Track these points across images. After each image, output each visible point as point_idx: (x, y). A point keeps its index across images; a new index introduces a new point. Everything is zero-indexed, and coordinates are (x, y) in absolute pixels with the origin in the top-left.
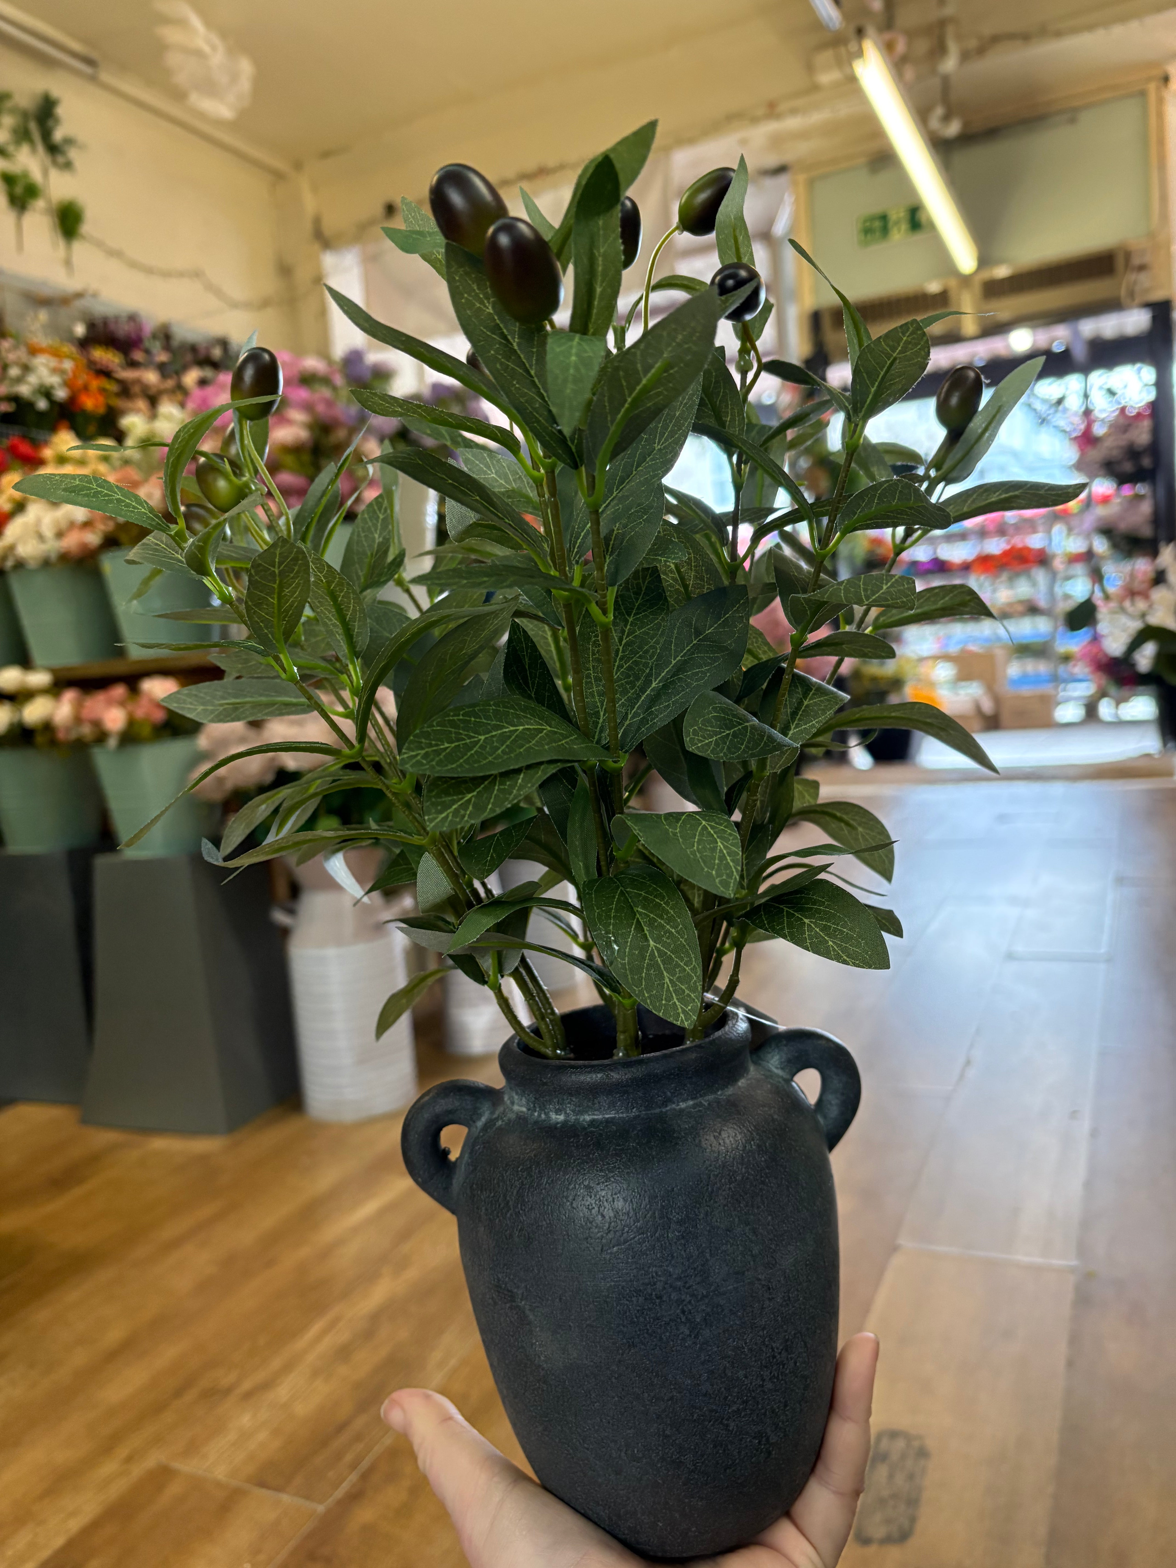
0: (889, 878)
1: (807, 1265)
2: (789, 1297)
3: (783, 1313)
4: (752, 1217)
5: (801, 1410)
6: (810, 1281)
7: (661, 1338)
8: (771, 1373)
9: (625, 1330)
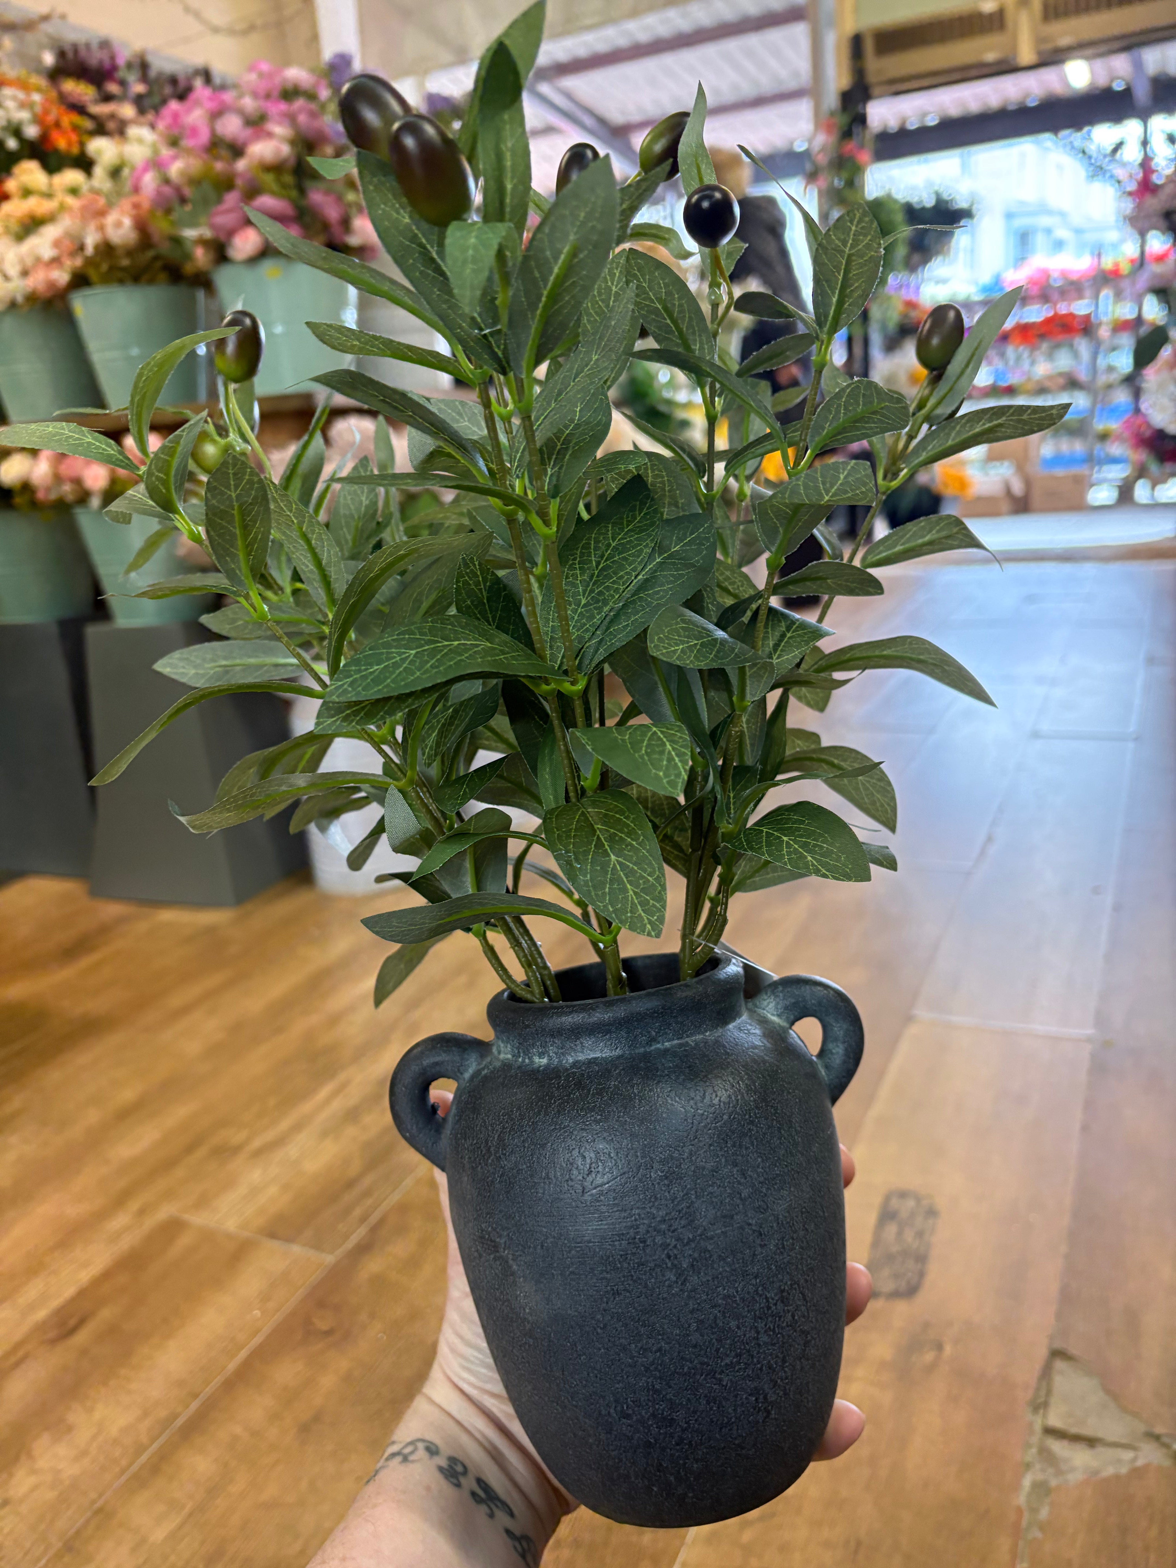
0: (893, 829)
1: (802, 1213)
2: (783, 1244)
3: (777, 1261)
4: (740, 1158)
5: (802, 1368)
6: (807, 1230)
7: (646, 1286)
8: (766, 1325)
9: (608, 1276)
